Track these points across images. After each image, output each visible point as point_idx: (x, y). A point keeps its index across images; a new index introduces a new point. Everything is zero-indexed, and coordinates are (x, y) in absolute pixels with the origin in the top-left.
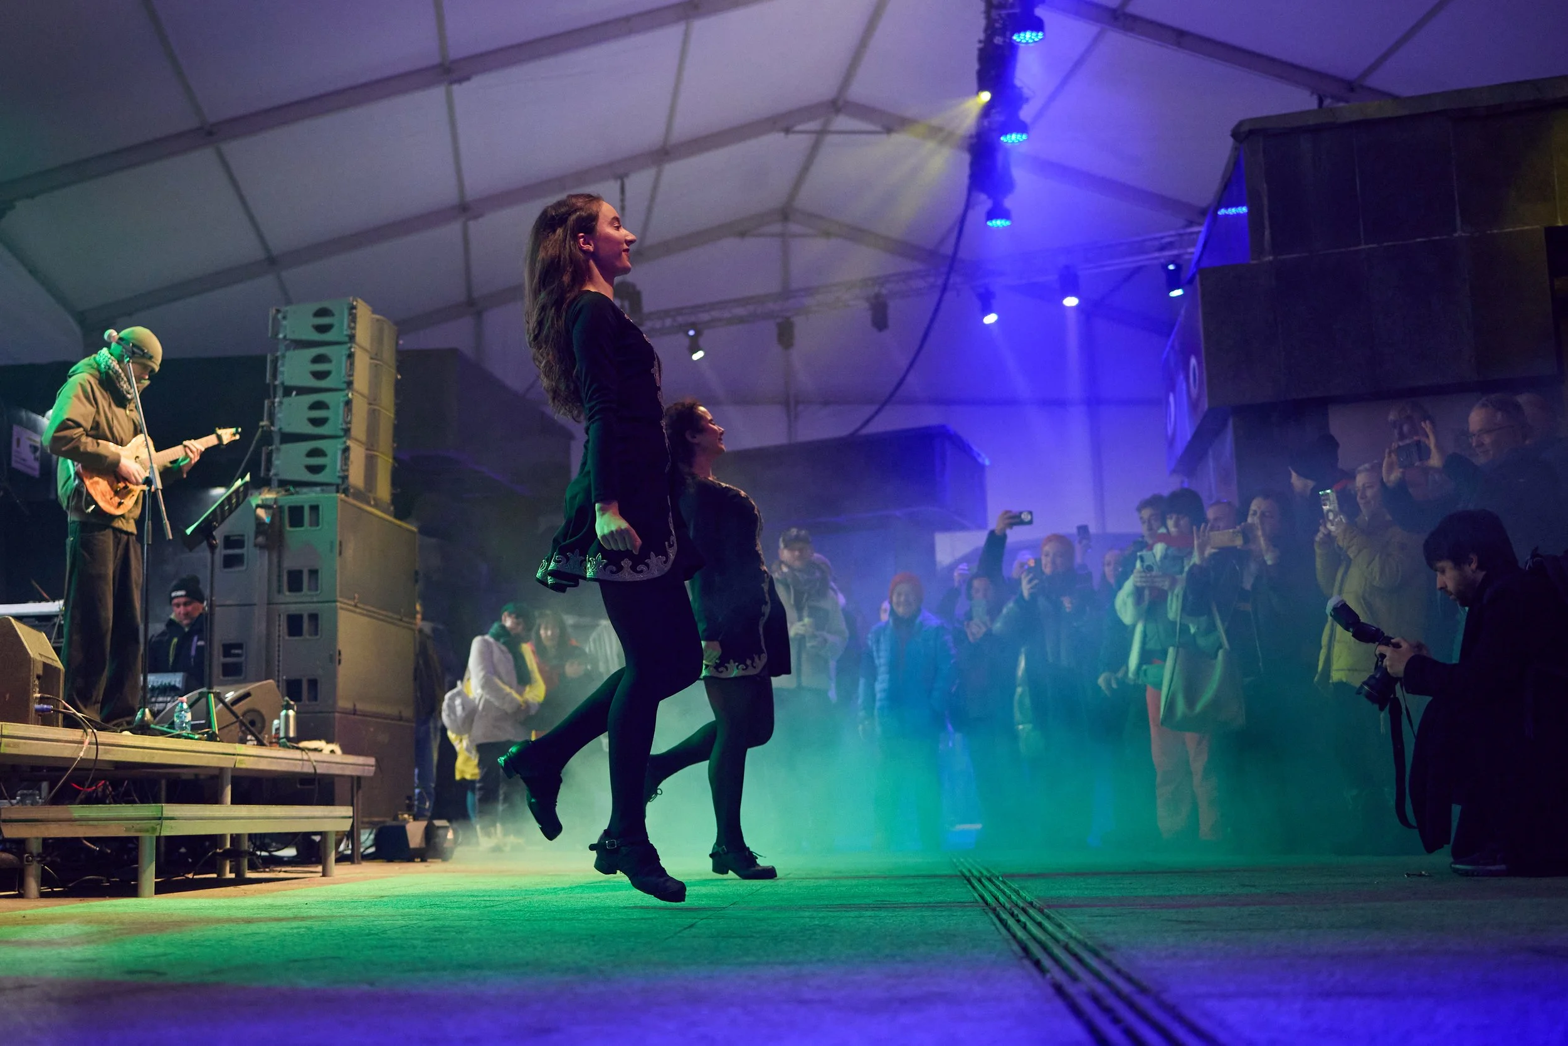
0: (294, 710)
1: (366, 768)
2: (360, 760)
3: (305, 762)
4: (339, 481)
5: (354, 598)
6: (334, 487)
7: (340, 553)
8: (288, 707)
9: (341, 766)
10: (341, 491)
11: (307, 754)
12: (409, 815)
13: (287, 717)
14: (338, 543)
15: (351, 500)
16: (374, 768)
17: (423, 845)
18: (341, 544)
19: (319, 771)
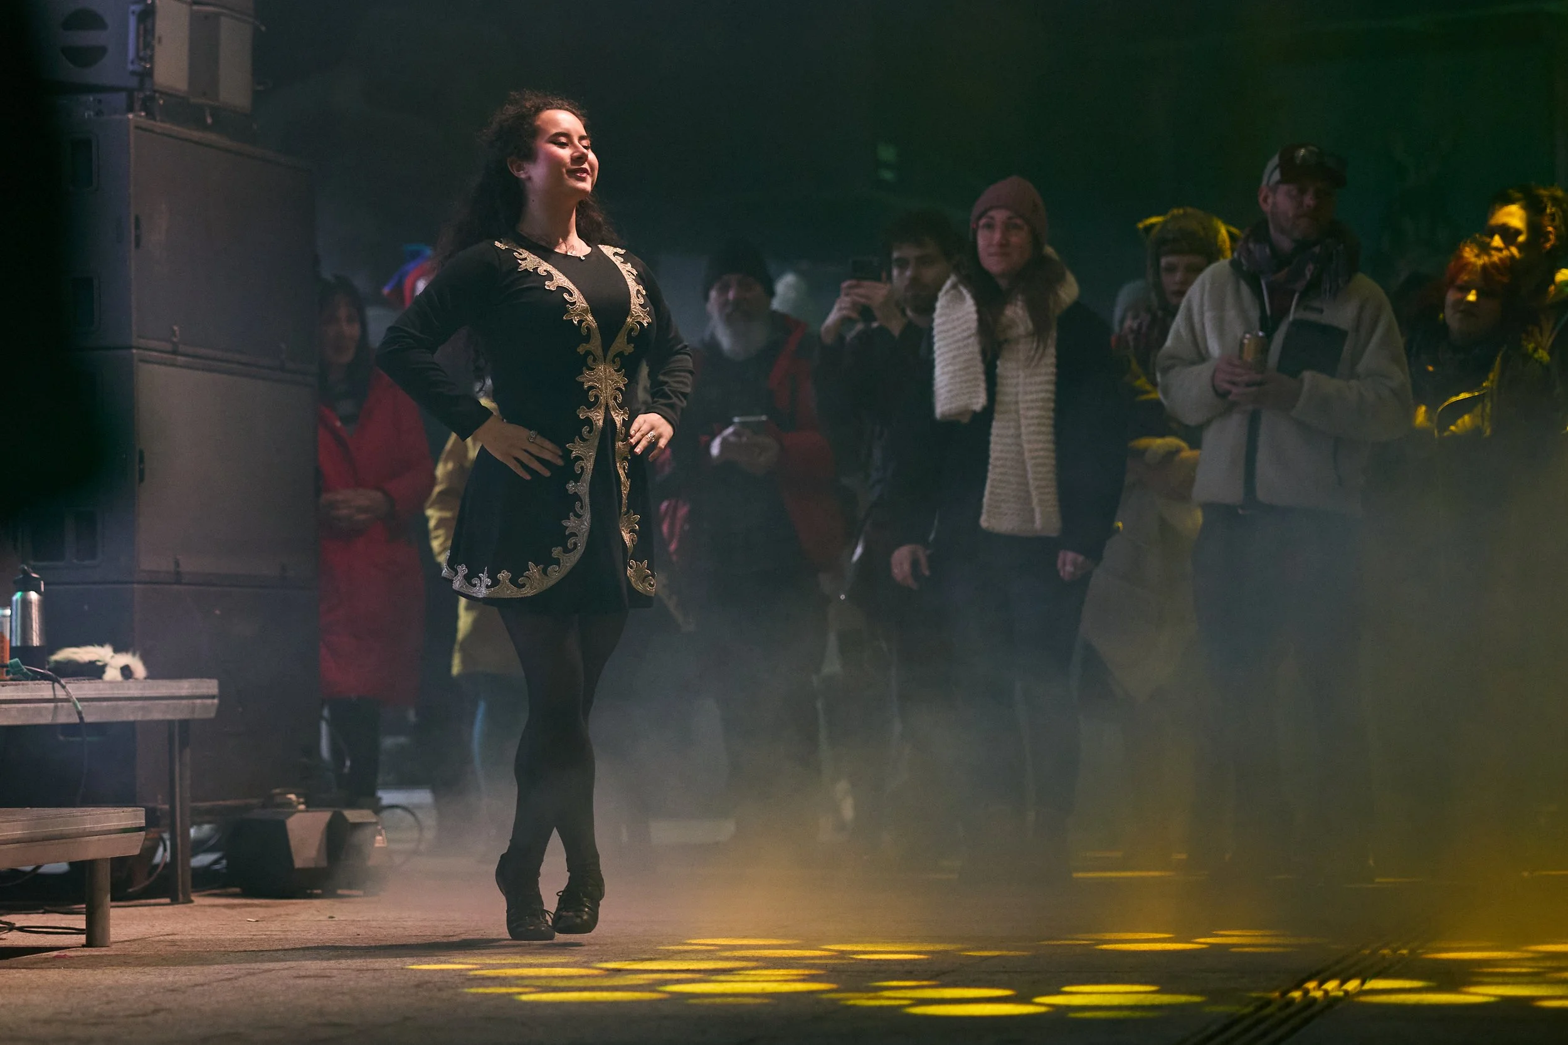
0: (38, 591)
1: (198, 701)
2: (185, 687)
3: (59, 704)
4: (133, 82)
5: (173, 333)
6: (123, 96)
7: (138, 245)
8: (27, 585)
9: (139, 703)
10: (137, 106)
11: (64, 687)
12: (298, 795)
13: (26, 604)
14: (132, 220)
15: (159, 125)
16: (216, 701)
17: (324, 863)
18: (137, 219)
19: (88, 719)
